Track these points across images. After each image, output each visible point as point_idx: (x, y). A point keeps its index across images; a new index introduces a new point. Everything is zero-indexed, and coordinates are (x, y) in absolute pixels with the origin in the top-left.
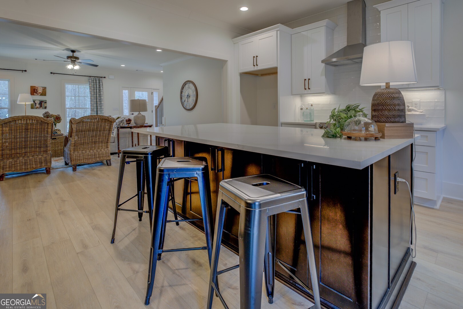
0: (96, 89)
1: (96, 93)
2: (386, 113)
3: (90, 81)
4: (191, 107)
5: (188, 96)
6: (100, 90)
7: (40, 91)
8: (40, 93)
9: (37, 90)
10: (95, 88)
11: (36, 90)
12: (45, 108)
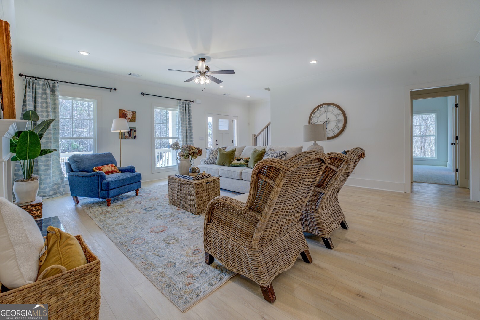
0: (186, 115)
1: (186, 119)
3: (181, 105)
4: (332, 135)
5: (327, 122)
6: (189, 116)
7: (129, 116)
8: (129, 118)
9: (126, 115)
11: (125, 115)
12: (135, 137)
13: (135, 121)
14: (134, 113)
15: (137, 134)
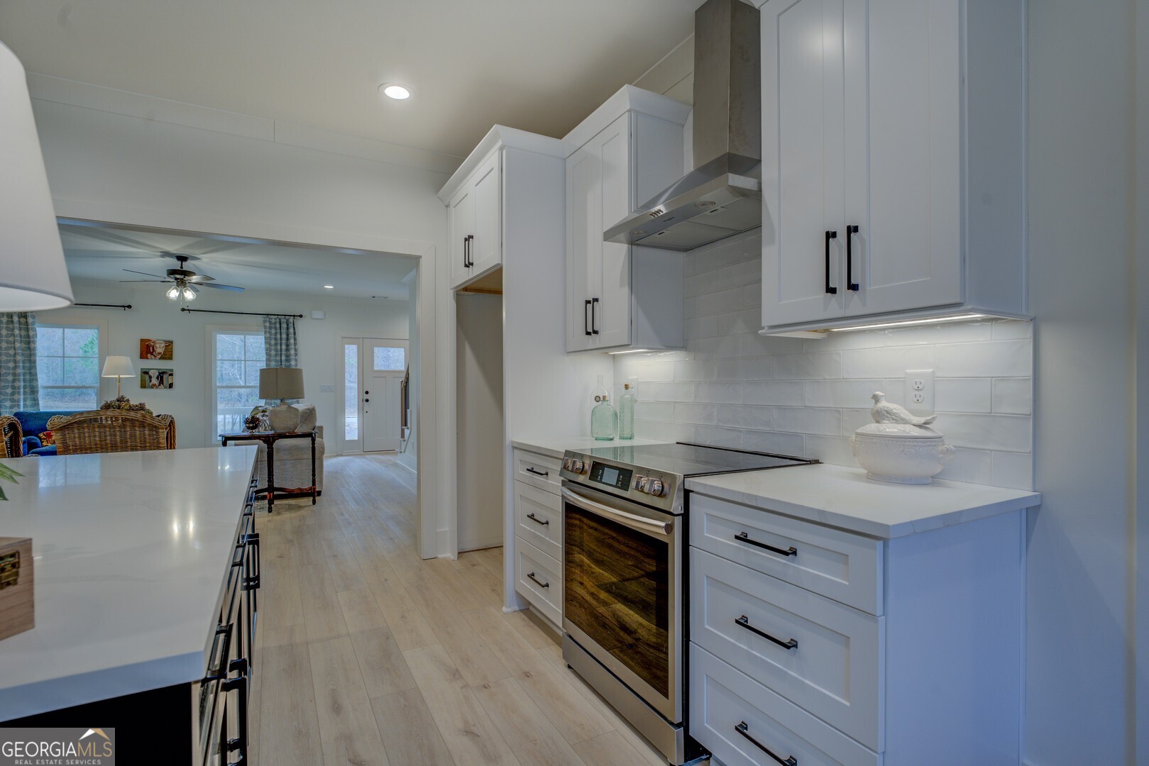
0: (281, 343)
1: (281, 351)
3: (267, 324)
6: (288, 346)
7: (160, 349)
8: (160, 353)
9: (153, 348)
10: (279, 342)
11: (151, 348)
12: (171, 386)
13: (171, 358)
14: (169, 344)
15: (176, 380)
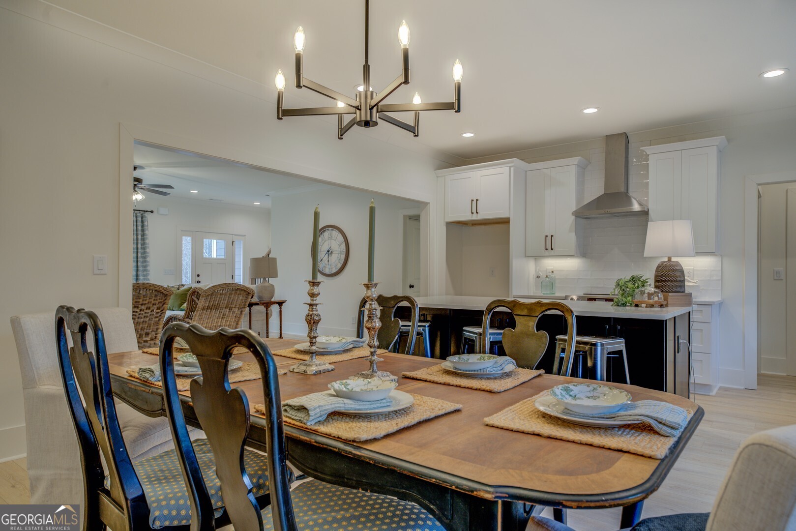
0: (137, 233)
1: (137, 241)
2: (669, 283)
4: (334, 270)
5: (329, 253)
6: (143, 235)
